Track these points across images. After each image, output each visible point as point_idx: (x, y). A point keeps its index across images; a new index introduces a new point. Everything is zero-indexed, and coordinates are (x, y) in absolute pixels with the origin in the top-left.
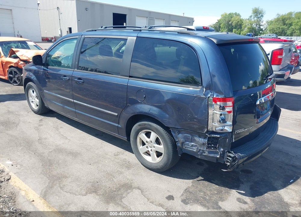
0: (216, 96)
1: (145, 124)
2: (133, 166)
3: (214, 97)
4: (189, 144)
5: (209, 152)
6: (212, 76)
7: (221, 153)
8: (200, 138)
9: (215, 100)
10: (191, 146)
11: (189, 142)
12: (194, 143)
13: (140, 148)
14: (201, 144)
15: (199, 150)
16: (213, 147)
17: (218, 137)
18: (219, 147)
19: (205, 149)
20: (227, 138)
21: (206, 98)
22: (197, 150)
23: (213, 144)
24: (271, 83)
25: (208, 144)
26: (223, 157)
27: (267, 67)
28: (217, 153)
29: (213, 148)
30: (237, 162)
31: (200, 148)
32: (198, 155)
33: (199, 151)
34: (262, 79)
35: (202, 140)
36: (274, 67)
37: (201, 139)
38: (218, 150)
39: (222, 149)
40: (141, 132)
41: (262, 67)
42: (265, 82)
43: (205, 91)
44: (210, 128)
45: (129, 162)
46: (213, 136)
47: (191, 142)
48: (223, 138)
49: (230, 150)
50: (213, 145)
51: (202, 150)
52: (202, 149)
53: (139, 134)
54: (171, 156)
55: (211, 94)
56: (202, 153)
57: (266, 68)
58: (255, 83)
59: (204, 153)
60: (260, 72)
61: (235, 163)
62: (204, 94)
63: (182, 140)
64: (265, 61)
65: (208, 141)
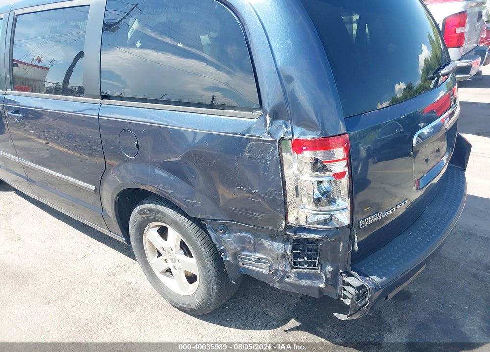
0: (300, 135)
1: (151, 210)
2: (143, 302)
3: (295, 137)
4: (249, 256)
5: (300, 276)
6: (284, 79)
7: (329, 276)
8: (276, 241)
9: (298, 146)
10: (256, 261)
11: (251, 252)
12: (263, 254)
13: (152, 262)
14: (277, 255)
15: (276, 270)
16: (306, 262)
17: (317, 240)
18: (323, 262)
19: (288, 269)
20: (339, 240)
21: (274, 142)
22: (270, 271)
23: (306, 255)
24: (447, 86)
25: (295, 256)
26: (335, 285)
27: (438, 52)
28: (317, 277)
29: (306, 266)
30: (368, 297)
31: (276, 266)
32: (274, 282)
33: (275, 273)
34: (426, 79)
35: (279, 247)
36: (453, 53)
37: (276, 244)
38: (319, 271)
39: (330, 268)
40: (148, 227)
41: (425, 53)
42: (432, 86)
43: (271, 123)
44: (291, 219)
45: (135, 291)
46: (303, 236)
47: (255, 251)
48: (330, 241)
49: (349, 269)
50: (306, 259)
51: (282, 271)
52: (280, 268)
53: (145, 230)
54: (214, 284)
55: (285, 129)
56: (283, 277)
57: (436, 55)
58: (409, 88)
59: (288, 277)
60: (422, 64)
61: (363, 302)
62: (268, 133)
63: (232, 247)
64: (433, 41)
65: (294, 248)
